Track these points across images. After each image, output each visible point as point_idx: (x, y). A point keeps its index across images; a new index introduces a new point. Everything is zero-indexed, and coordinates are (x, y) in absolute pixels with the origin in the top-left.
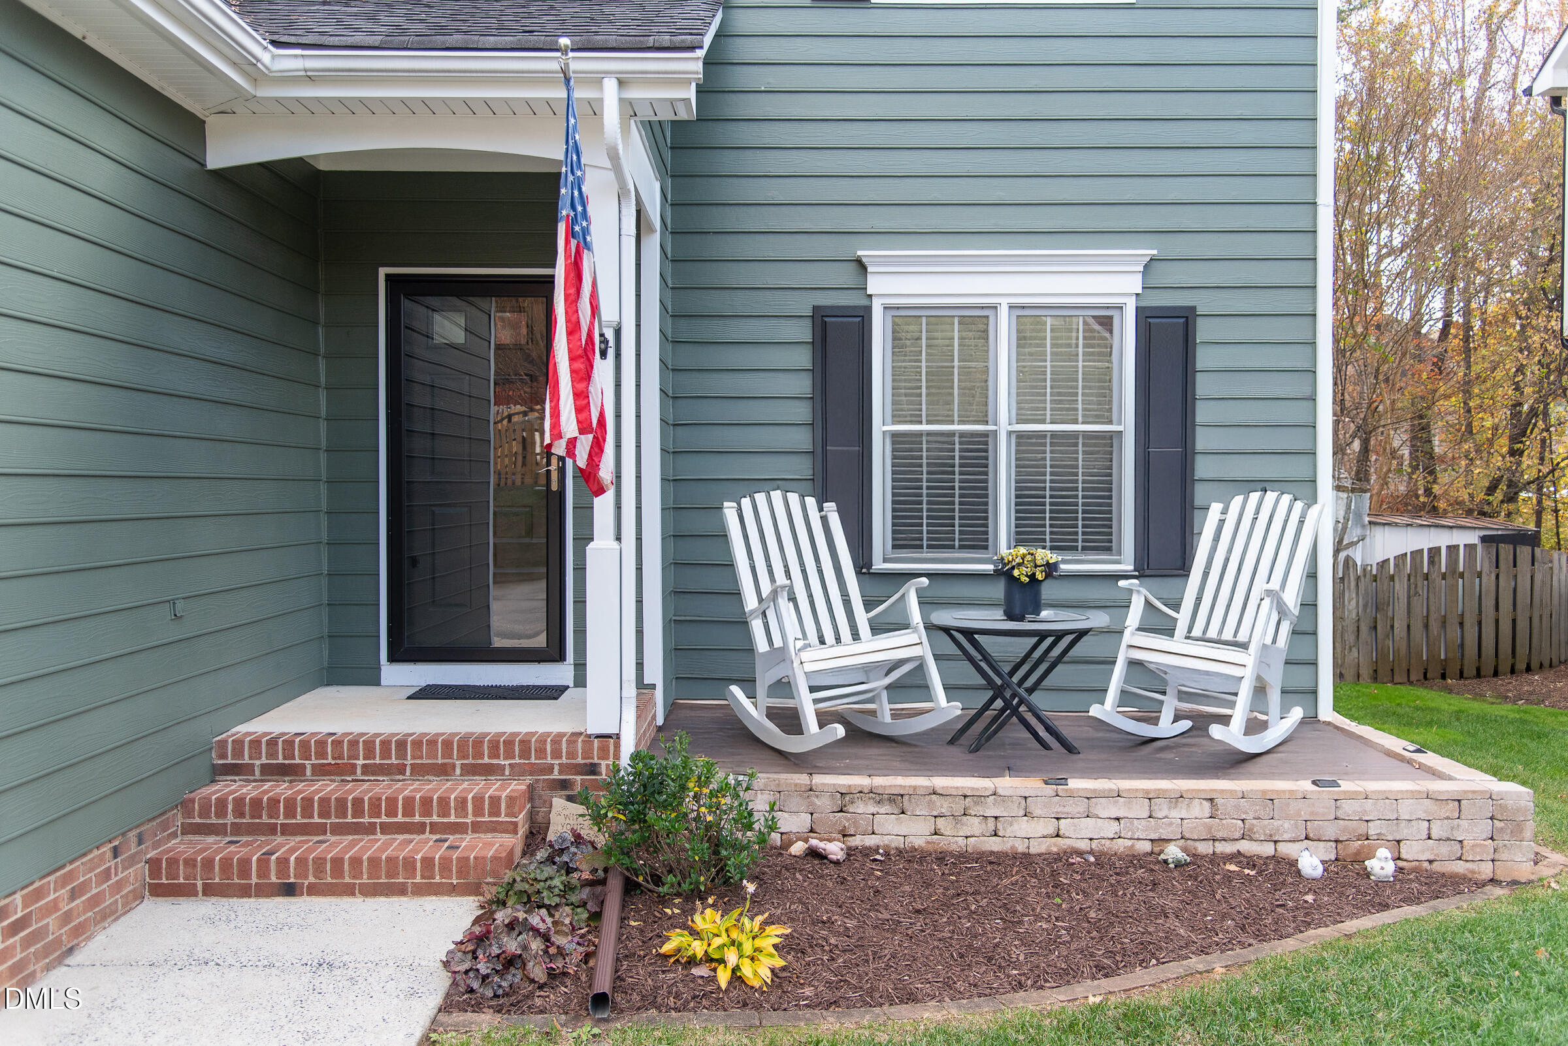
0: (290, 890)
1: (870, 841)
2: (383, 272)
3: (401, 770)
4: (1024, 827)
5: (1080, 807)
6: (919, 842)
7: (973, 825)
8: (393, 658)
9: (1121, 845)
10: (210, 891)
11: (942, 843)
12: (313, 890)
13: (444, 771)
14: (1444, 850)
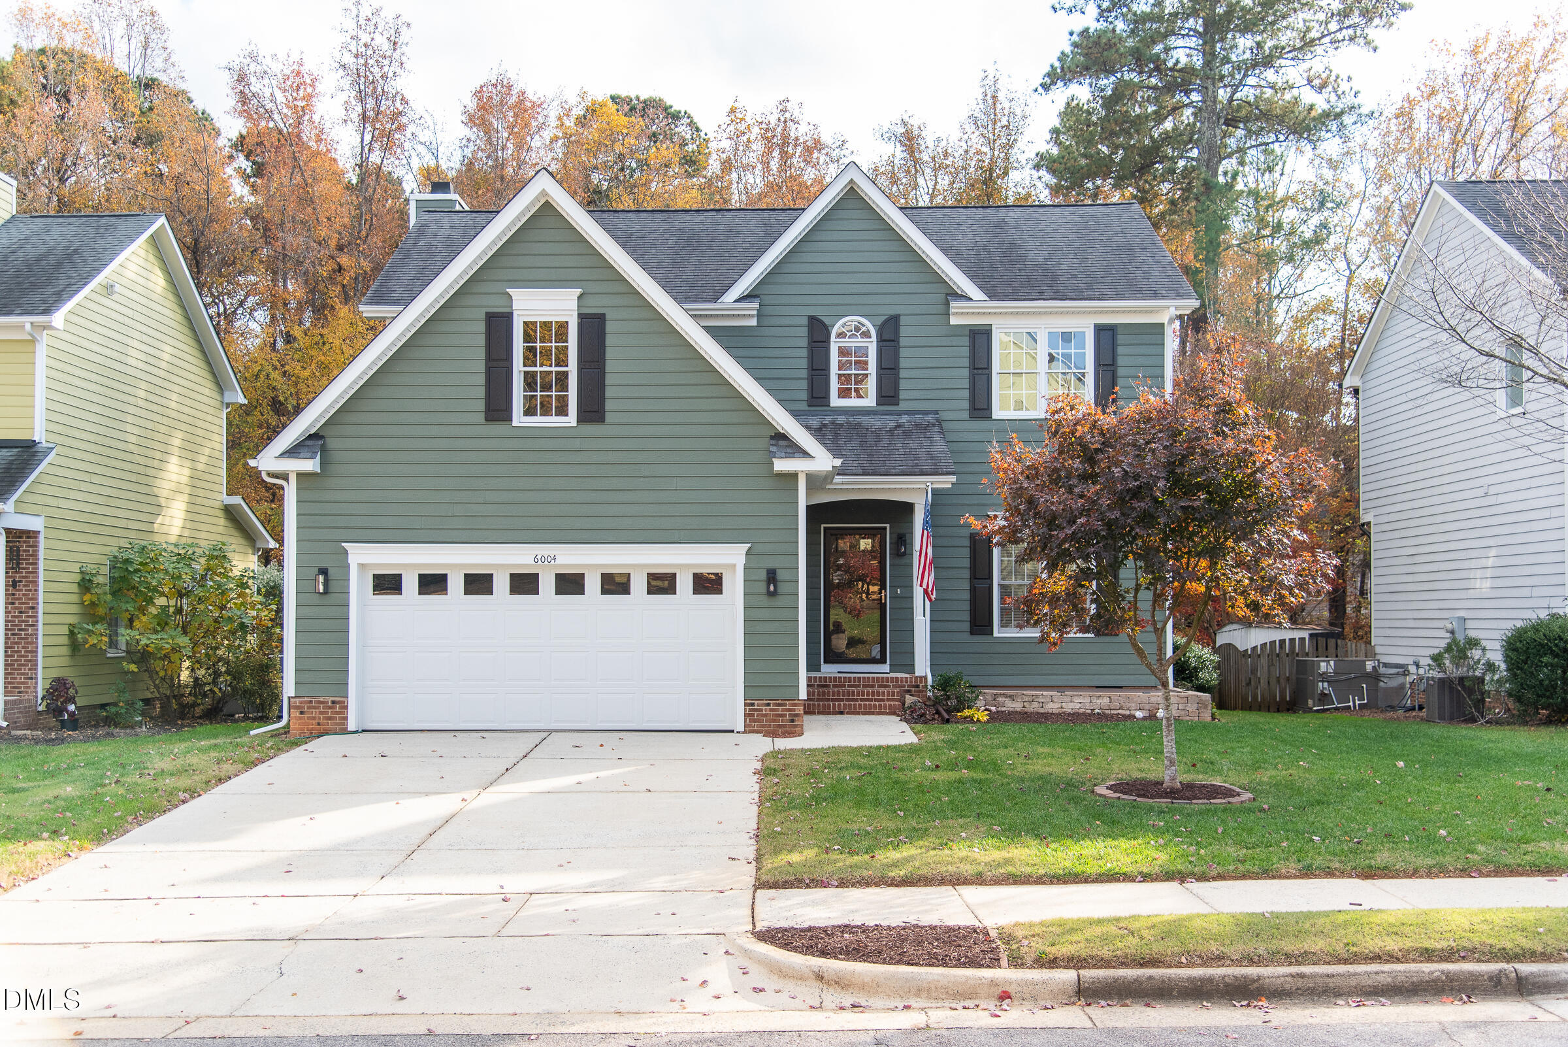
0: (842, 713)
1: (1003, 709)
2: (823, 526)
3: (859, 686)
4: (1051, 705)
5: (1069, 699)
6: (1018, 710)
7: (1035, 705)
8: (825, 662)
9: (1082, 711)
10: (819, 713)
11: (1026, 710)
12: (848, 713)
13: (873, 686)
14: (1183, 713)
